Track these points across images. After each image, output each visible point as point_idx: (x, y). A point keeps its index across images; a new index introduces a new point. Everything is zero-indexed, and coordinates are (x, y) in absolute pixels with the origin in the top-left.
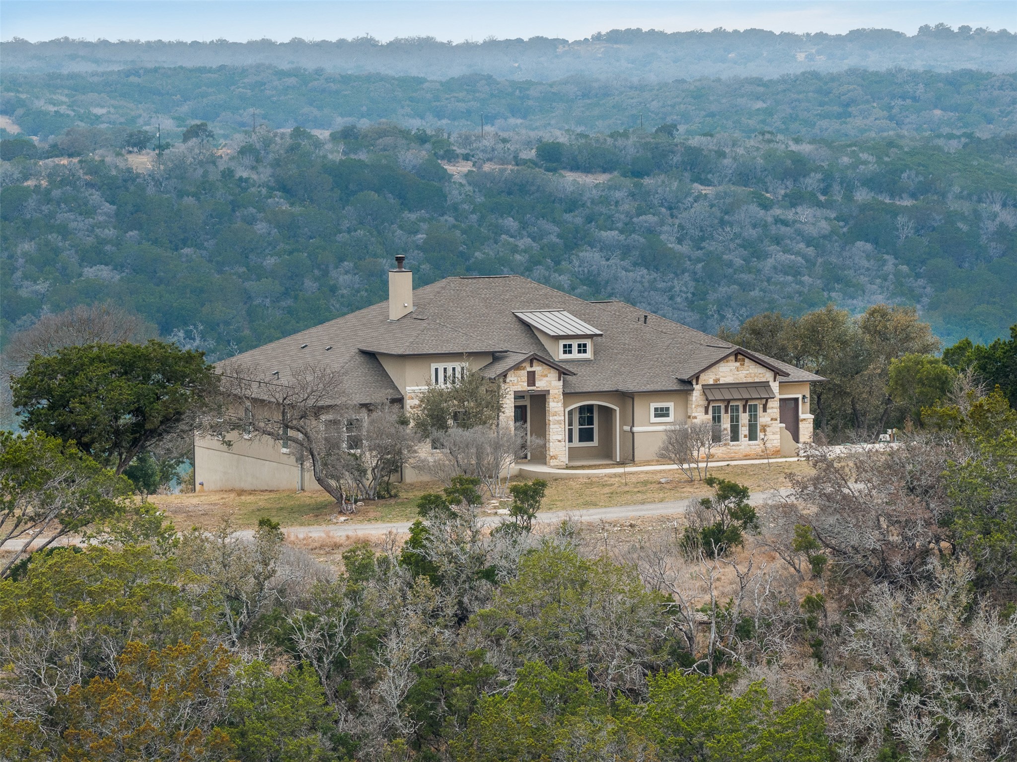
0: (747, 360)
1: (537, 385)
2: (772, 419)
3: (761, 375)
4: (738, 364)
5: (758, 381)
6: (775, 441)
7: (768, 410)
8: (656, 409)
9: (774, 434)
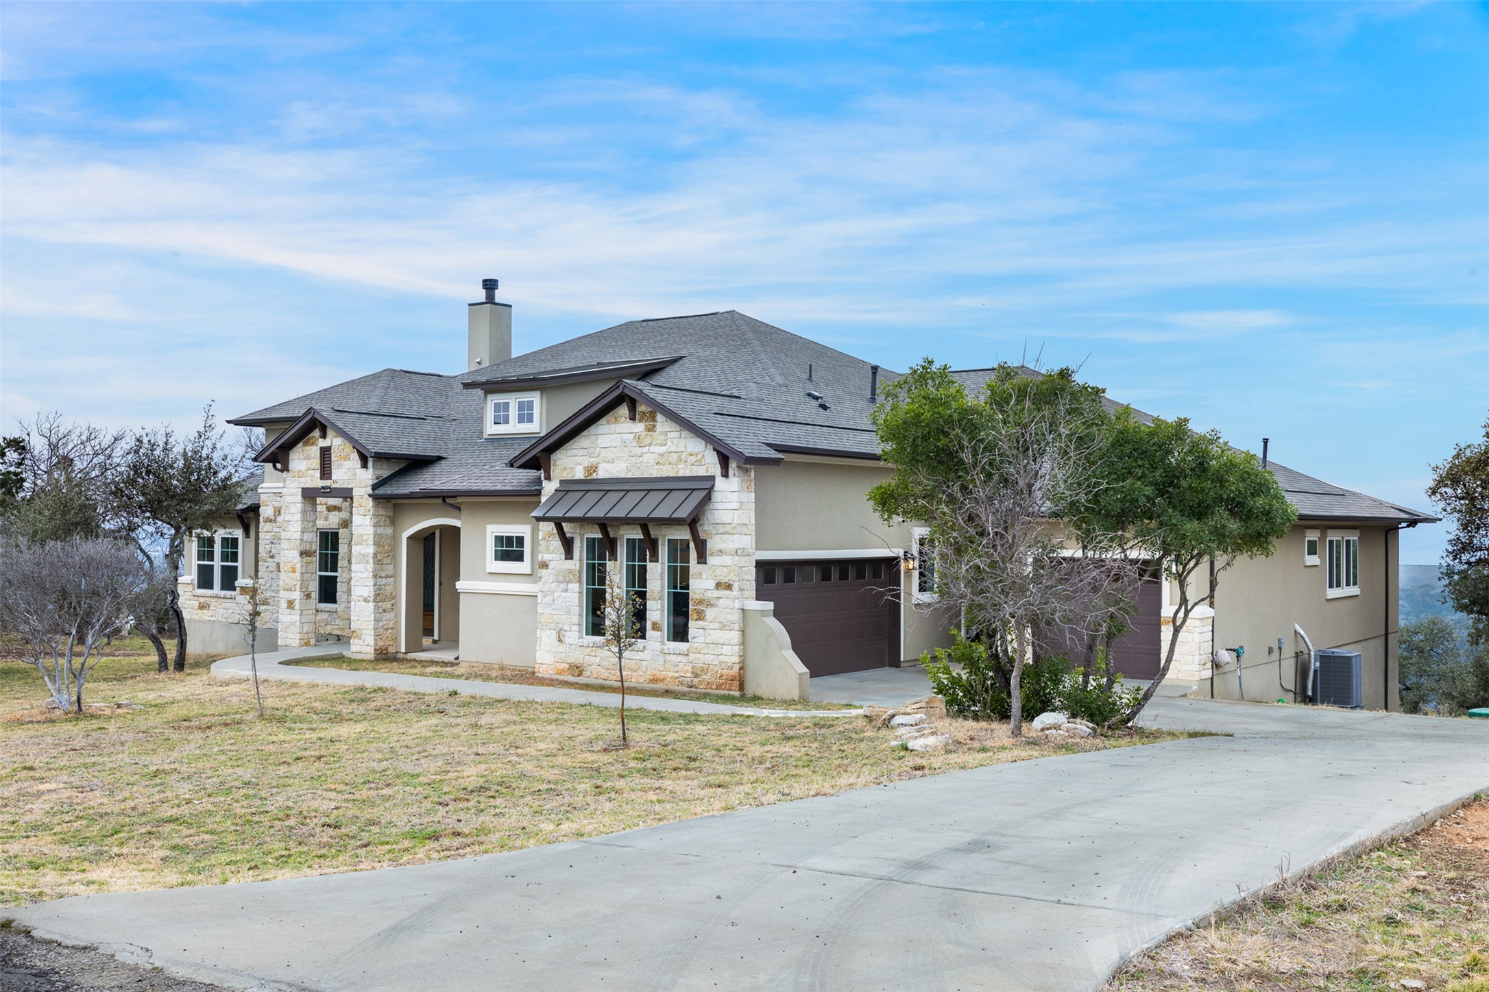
0: (660, 418)
1: (334, 477)
2: (718, 586)
3: (693, 459)
4: (639, 427)
5: (688, 474)
6: (726, 650)
7: (710, 559)
8: (499, 540)
9: (723, 627)
